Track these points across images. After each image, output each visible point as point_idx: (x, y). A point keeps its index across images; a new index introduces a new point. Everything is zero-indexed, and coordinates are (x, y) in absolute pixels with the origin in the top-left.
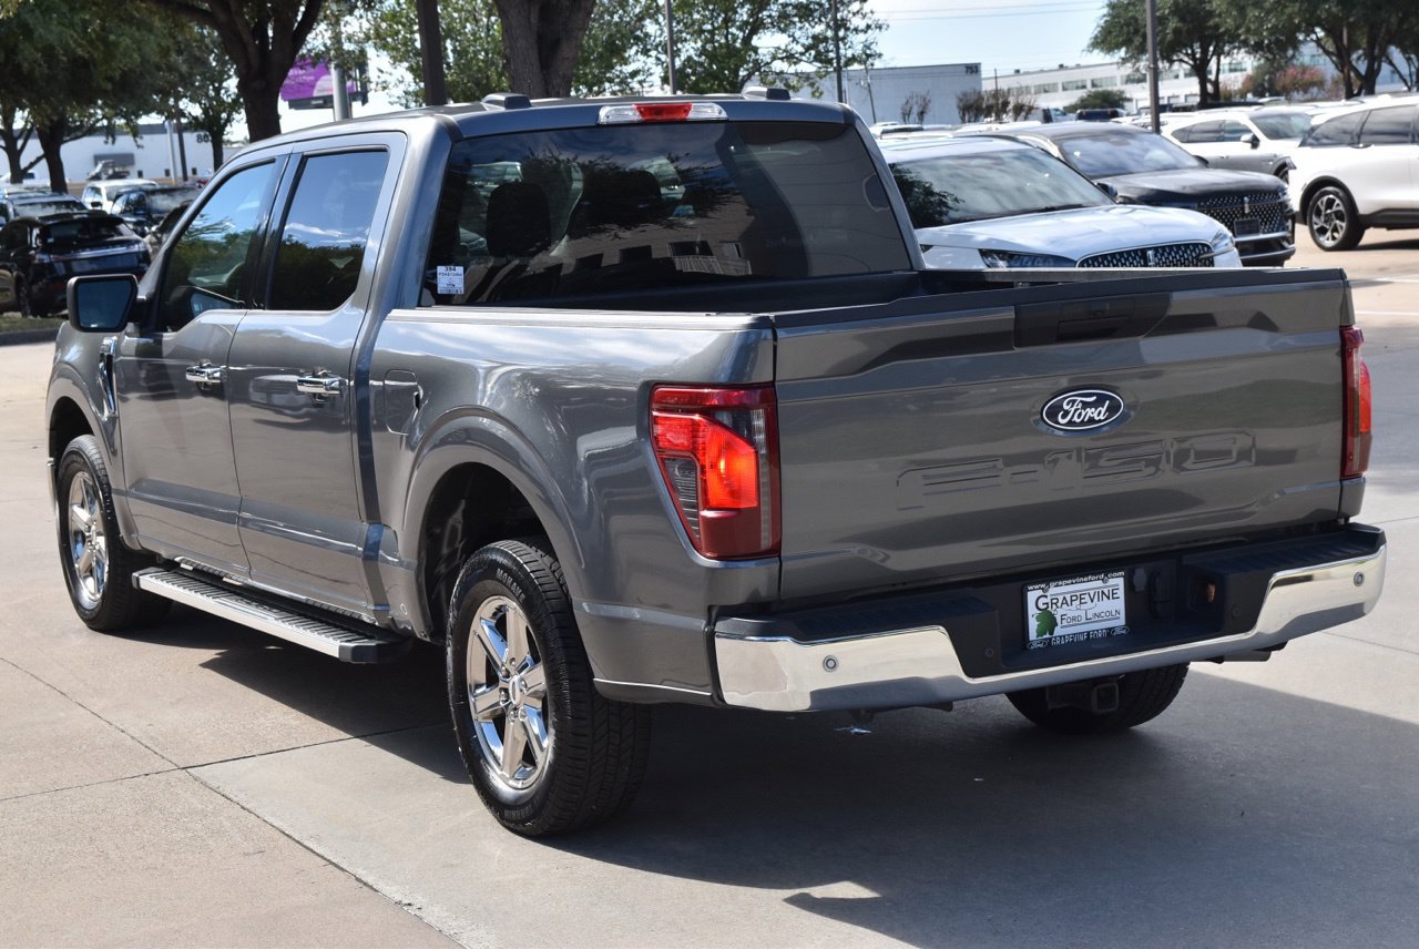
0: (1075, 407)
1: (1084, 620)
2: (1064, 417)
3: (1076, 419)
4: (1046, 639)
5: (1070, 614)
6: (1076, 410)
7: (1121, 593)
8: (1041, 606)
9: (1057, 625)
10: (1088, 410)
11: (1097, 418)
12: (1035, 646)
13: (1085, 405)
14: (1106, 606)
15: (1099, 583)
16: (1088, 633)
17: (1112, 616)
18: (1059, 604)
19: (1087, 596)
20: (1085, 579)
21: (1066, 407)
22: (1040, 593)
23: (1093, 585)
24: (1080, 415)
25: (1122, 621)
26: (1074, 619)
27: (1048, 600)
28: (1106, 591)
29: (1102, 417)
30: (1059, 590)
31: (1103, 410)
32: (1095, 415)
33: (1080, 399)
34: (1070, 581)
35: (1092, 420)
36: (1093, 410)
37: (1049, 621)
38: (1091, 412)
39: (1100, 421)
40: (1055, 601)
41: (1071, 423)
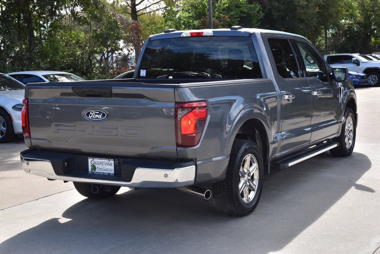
0: (93, 114)
1: (103, 169)
2: (90, 116)
3: (93, 117)
4: (93, 172)
5: (100, 167)
6: (93, 115)
7: (113, 165)
8: (92, 163)
9: (96, 169)
10: (96, 115)
11: (99, 118)
12: (90, 173)
13: (96, 114)
14: (109, 167)
15: (107, 161)
16: (103, 173)
17: (110, 170)
18: (97, 164)
19: (104, 163)
20: (103, 159)
21: (91, 114)
22: (92, 160)
23: (105, 161)
24: (94, 116)
25: (113, 172)
26: (101, 168)
27: (94, 162)
28: (109, 163)
29: (100, 117)
30: (97, 160)
31: (101, 116)
32: (98, 117)
33: (94, 112)
34: (99, 159)
35: (97, 118)
36: (98, 115)
37: (94, 168)
38: (97, 116)
39: (100, 118)
40: (96, 163)
41: (92, 118)
